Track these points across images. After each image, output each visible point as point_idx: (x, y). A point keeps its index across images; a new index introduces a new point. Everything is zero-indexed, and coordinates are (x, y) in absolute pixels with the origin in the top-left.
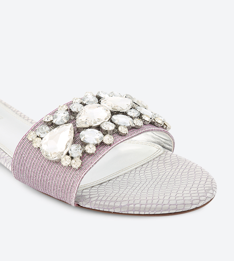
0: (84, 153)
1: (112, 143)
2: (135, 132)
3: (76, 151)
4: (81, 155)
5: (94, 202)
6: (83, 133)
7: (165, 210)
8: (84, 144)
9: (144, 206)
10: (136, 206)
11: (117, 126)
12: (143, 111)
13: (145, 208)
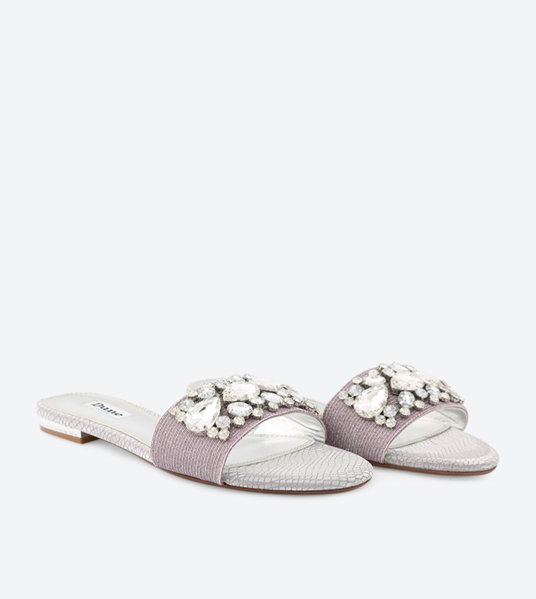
0: (232, 425)
1: (262, 415)
2: (286, 411)
3: (225, 422)
4: (229, 426)
5: (242, 479)
6: (230, 406)
7: (319, 486)
8: (232, 417)
9: (296, 481)
10: (281, 481)
11: (266, 403)
12: (293, 394)
13: (298, 483)
